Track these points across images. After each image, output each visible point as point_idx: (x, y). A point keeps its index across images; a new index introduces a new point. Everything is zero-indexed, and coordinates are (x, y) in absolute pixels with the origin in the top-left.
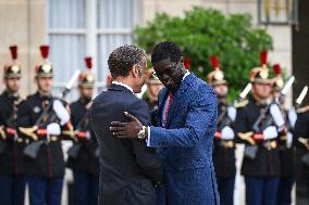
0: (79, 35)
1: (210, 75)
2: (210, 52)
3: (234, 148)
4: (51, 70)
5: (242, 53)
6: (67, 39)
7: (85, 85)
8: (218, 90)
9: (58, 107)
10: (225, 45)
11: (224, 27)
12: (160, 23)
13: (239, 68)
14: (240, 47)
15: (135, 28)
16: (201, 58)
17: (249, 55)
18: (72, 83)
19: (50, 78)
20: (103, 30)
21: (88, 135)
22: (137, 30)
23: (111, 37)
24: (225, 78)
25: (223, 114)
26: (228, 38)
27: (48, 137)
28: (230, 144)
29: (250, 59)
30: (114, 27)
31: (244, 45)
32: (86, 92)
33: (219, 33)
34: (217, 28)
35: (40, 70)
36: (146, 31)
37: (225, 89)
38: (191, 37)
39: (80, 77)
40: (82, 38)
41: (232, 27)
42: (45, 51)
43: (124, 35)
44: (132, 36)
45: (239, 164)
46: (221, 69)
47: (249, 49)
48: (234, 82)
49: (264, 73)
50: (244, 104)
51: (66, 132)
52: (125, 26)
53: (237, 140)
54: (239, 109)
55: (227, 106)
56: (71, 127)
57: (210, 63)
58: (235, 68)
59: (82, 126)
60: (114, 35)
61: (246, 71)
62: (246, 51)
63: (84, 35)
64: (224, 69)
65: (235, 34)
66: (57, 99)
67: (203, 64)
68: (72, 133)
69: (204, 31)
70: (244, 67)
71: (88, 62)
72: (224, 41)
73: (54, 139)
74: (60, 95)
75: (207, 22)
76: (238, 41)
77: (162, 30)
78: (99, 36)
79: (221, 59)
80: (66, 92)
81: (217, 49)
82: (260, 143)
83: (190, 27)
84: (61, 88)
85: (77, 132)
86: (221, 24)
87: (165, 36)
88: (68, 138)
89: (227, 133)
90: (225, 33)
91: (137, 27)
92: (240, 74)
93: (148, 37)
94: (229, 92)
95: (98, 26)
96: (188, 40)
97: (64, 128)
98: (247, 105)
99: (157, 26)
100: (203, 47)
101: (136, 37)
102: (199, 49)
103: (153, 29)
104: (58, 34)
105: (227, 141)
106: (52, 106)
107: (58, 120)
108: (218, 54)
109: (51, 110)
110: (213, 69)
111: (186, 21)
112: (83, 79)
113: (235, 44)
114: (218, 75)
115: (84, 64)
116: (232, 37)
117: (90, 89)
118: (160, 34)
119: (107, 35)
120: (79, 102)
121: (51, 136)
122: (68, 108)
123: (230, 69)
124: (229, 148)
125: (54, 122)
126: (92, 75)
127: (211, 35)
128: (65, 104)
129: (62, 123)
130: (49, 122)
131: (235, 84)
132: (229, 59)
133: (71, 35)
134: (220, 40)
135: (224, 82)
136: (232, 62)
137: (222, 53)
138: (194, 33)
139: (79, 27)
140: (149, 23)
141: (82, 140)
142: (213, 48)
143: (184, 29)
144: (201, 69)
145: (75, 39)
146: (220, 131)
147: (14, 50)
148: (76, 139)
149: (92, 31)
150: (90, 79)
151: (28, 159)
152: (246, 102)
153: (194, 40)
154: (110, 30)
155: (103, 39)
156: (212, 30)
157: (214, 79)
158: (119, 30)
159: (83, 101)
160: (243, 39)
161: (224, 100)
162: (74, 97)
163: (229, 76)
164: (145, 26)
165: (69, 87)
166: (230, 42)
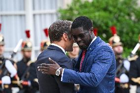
0: (21, 15)
1: (111, 39)
2: (110, 24)
3: (129, 88)
4: (3, 40)
5: (132, 23)
6: (13, 18)
7: (26, 49)
8: (116, 49)
9: (8, 65)
10: (120, 18)
11: (119, 6)
12: (75, 5)
13: (131, 34)
14: (130, 19)
15: (58, 9)
16: (104, 28)
17: (137, 25)
18: (17, 48)
19: (3, 45)
20: (37, 11)
21: (29, 83)
22: (60, 11)
23: (43, 16)
24: (121, 41)
25: (121, 65)
26: (122, 14)
27: (3, 85)
28: (126, 86)
29: (137, 28)
30: (45, 9)
31: (133, 18)
32: (27, 54)
33: (116, 10)
34: (115, 7)
36: (66, 11)
37: (121, 49)
38: (97, 14)
39: (23, 44)
40: (23, 17)
41: (124, 6)
43: (51, 14)
44: (57, 14)
46: (118, 35)
47: (136, 20)
48: (128, 44)
50: (135, 58)
51: (14, 82)
52: (51, 8)
53: (131, 83)
54: (132, 62)
55: (123, 60)
56: (18, 78)
57: (111, 31)
58: (127, 34)
59: (25, 77)
60: (45, 14)
61: (135, 35)
62: (134, 22)
63: (24, 15)
64: (120, 35)
65: (127, 10)
66: (7, 59)
67: (105, 32)
68: (18, 82)
69: (105, 9)
70: (133, 33)
71: (28, 34)
72: (119, 15)
73: (7, 87)
74: (10, 57)
75: (107, 3)
76: (129, 15)
77: (77, 10)
78: (34, 15)
79: (118, 28)
80: (14, 54)
81: (115, 21)
83: (96, 7)
84: (10, 52)
85: (22, 82)
86: (117, 4)
87: (79, 14)
88: (16, 86)
89: (124, 78)
90: (120, 10)
91: (60, 8)
92: (131, 38)
93: (68, 15)
94: (124, 50)
95: (34, 9)
96: (95, 16)
97: (13, 79)
98: (137, 59)
99: (74, 7)
100: (105, 21)
101: (60, 15)
102: (102, 21)
103: (71, 9)
104: (6, 16)
105: (124, 84)
106: (4, 64)
107: (9, 74)
108: (115, 25)
109: (4, 67)
110: (113, 36)
111: (93, 3)
112: (25, 45)
113: (127, 17)
114: (116, 39)
115: (25, 35)
116: (124, 13)
117: (30, 51)
118: (76, 12)
119: (40, 15)
120: (22, 60)
121: (5, 84)
122: (15, 65)
123: (124, 35)
124: (125, 88)
125: (6, 75)
126: (30, 43)
127: (110, 12)
128: (13, 63)
129: (12, 76)
130: (3, 75)
132: (123, 28)
133: (16, 15)
134: (117, 15)
135: (120, 43)
136: (125, 30)
137: (118, 24)
138: (98, 11)
139: (20, 10)
140: (68, 5)
141: (25, 87)
142: (112, 21)
143: (92, 9)
144: (104, 35)
145: (18, 18)
146: (119, 77)
148: (21, 87)
149: (30, 12)
150: (29, 45)
152: (137, 57)
153: (99, 16)
154: (42, 11)
155: (38, 18)
156: (111, 8)
157: (113, 42)
158: (48, 11)
159: (25, 60)
160: (132, 14)
161: (121, 56)
162: (19, 58)
163: (124, 39)
164: (65, 7)
165: (15, 51)
166: (123, 17)
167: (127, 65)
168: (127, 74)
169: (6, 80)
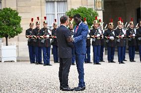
2: (84, 17)
3: (90, 39)
6: (50, 15)
9: (49, 31)
12: (72, 11)
14: (91, 16)
15: (66, 12)
18: (52, 25)
19: (47, 24)
21: (56, 37)
27: (47, 38)
32: (55, 27)
35: (44, 22)
40: (54, 15)
41: (88, 11)
42: (45, 18)
44: (65, 14)
45: (91, 43)
47: (93, 16)
49: (97, 21)
52: (64, 12)
53: (91, 37)
54: (91, 30)
58: (90, 20)
69: (82, 12)
70: (92, 20)
71: (55, 20)
74: (49, 28)
75: (83, 10)
76: (90, 14)
80: (51, 27)
82: (96, 38)
83: (79, 11)
84: (49, 26)
85: (53, 36)
86: (86, 10)
88: (51, 38)
89: (88, 36)
90: (87, 13)
93: (69, 14)
103: (70, 12)
104: (48, 14)
106: (47, 31)
118: (72, 13)
122: (51, 31)
123: (88, 21)
125: (48, 34)
126: (56, 23)
127: (84, 13)
129: (50, 35)
131: (90, 24)
132: (88, 19)
135: (87, 24)
137: (86, 17)
138: (80, 13)
139: (53, 12)
143: (77, 12)
145: (52, 15)
147: (38, 18)
149: (56, 13)
151: (42, 43)
152: (93, 28)
154: (60, 13)
155: (59, 15)
158: (62, 12)
164: (68, 11)
166: (88, 15)
167: (89, 31)
168: (89, 34)
169: (48, 36)
